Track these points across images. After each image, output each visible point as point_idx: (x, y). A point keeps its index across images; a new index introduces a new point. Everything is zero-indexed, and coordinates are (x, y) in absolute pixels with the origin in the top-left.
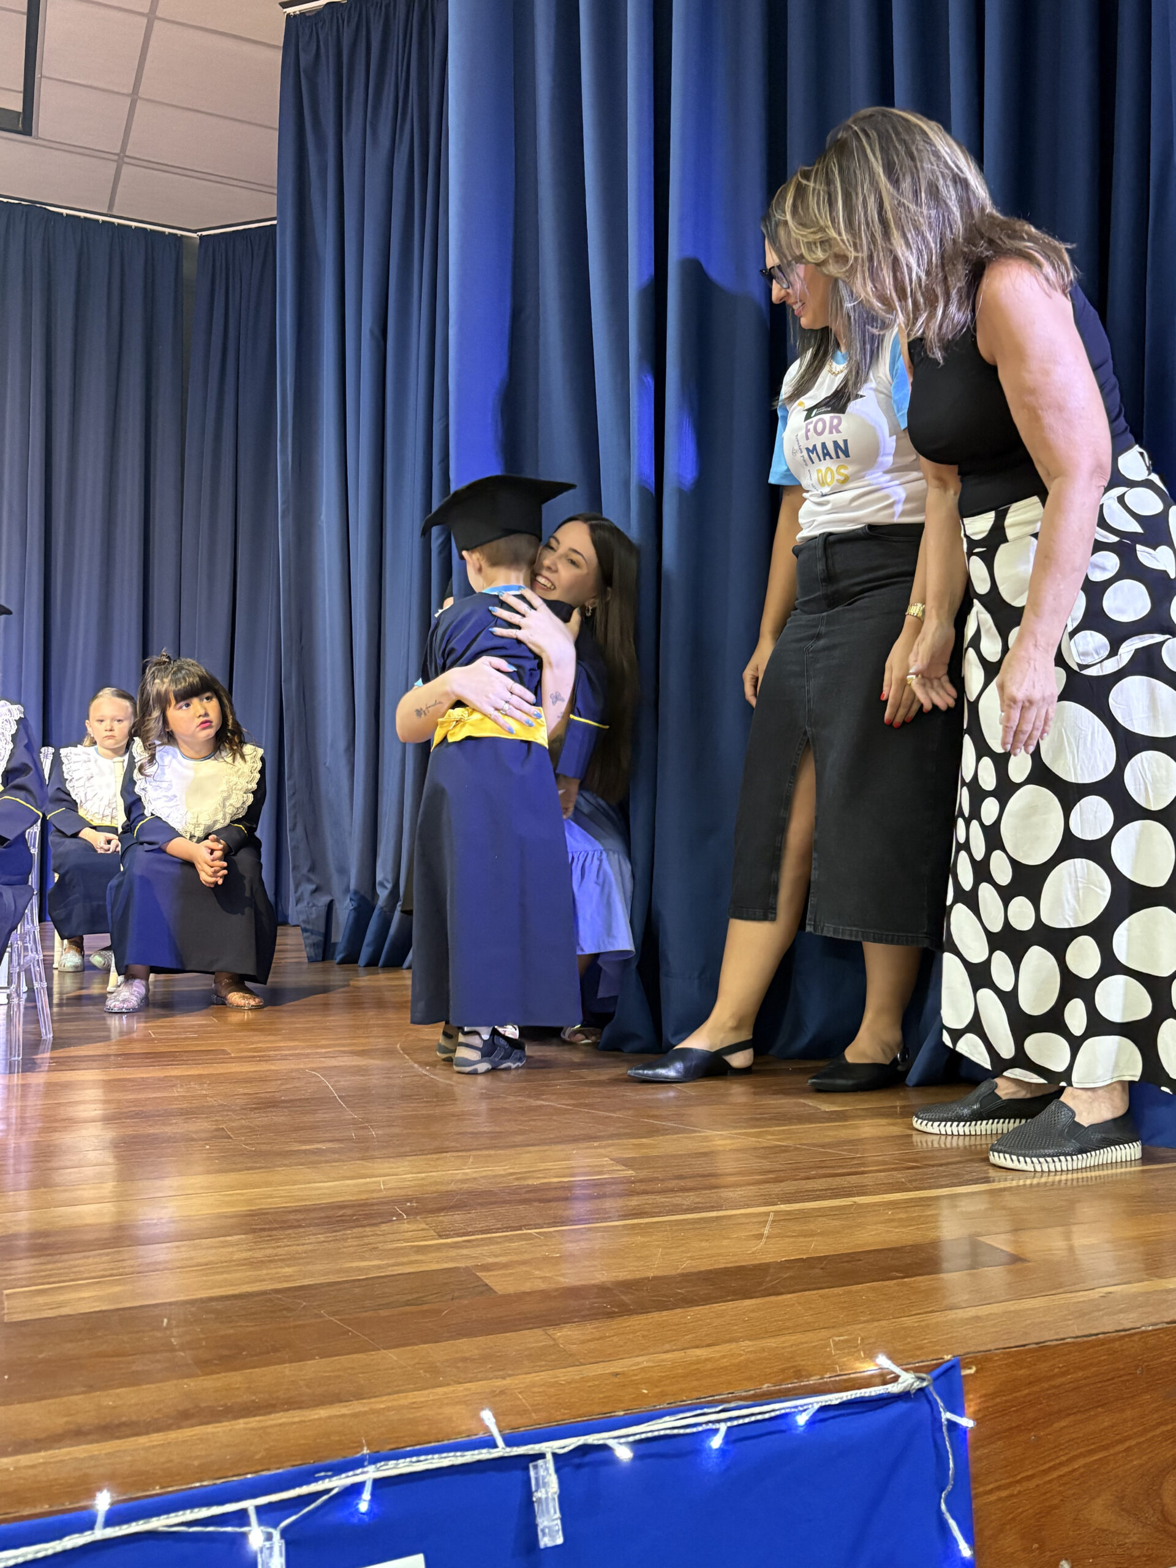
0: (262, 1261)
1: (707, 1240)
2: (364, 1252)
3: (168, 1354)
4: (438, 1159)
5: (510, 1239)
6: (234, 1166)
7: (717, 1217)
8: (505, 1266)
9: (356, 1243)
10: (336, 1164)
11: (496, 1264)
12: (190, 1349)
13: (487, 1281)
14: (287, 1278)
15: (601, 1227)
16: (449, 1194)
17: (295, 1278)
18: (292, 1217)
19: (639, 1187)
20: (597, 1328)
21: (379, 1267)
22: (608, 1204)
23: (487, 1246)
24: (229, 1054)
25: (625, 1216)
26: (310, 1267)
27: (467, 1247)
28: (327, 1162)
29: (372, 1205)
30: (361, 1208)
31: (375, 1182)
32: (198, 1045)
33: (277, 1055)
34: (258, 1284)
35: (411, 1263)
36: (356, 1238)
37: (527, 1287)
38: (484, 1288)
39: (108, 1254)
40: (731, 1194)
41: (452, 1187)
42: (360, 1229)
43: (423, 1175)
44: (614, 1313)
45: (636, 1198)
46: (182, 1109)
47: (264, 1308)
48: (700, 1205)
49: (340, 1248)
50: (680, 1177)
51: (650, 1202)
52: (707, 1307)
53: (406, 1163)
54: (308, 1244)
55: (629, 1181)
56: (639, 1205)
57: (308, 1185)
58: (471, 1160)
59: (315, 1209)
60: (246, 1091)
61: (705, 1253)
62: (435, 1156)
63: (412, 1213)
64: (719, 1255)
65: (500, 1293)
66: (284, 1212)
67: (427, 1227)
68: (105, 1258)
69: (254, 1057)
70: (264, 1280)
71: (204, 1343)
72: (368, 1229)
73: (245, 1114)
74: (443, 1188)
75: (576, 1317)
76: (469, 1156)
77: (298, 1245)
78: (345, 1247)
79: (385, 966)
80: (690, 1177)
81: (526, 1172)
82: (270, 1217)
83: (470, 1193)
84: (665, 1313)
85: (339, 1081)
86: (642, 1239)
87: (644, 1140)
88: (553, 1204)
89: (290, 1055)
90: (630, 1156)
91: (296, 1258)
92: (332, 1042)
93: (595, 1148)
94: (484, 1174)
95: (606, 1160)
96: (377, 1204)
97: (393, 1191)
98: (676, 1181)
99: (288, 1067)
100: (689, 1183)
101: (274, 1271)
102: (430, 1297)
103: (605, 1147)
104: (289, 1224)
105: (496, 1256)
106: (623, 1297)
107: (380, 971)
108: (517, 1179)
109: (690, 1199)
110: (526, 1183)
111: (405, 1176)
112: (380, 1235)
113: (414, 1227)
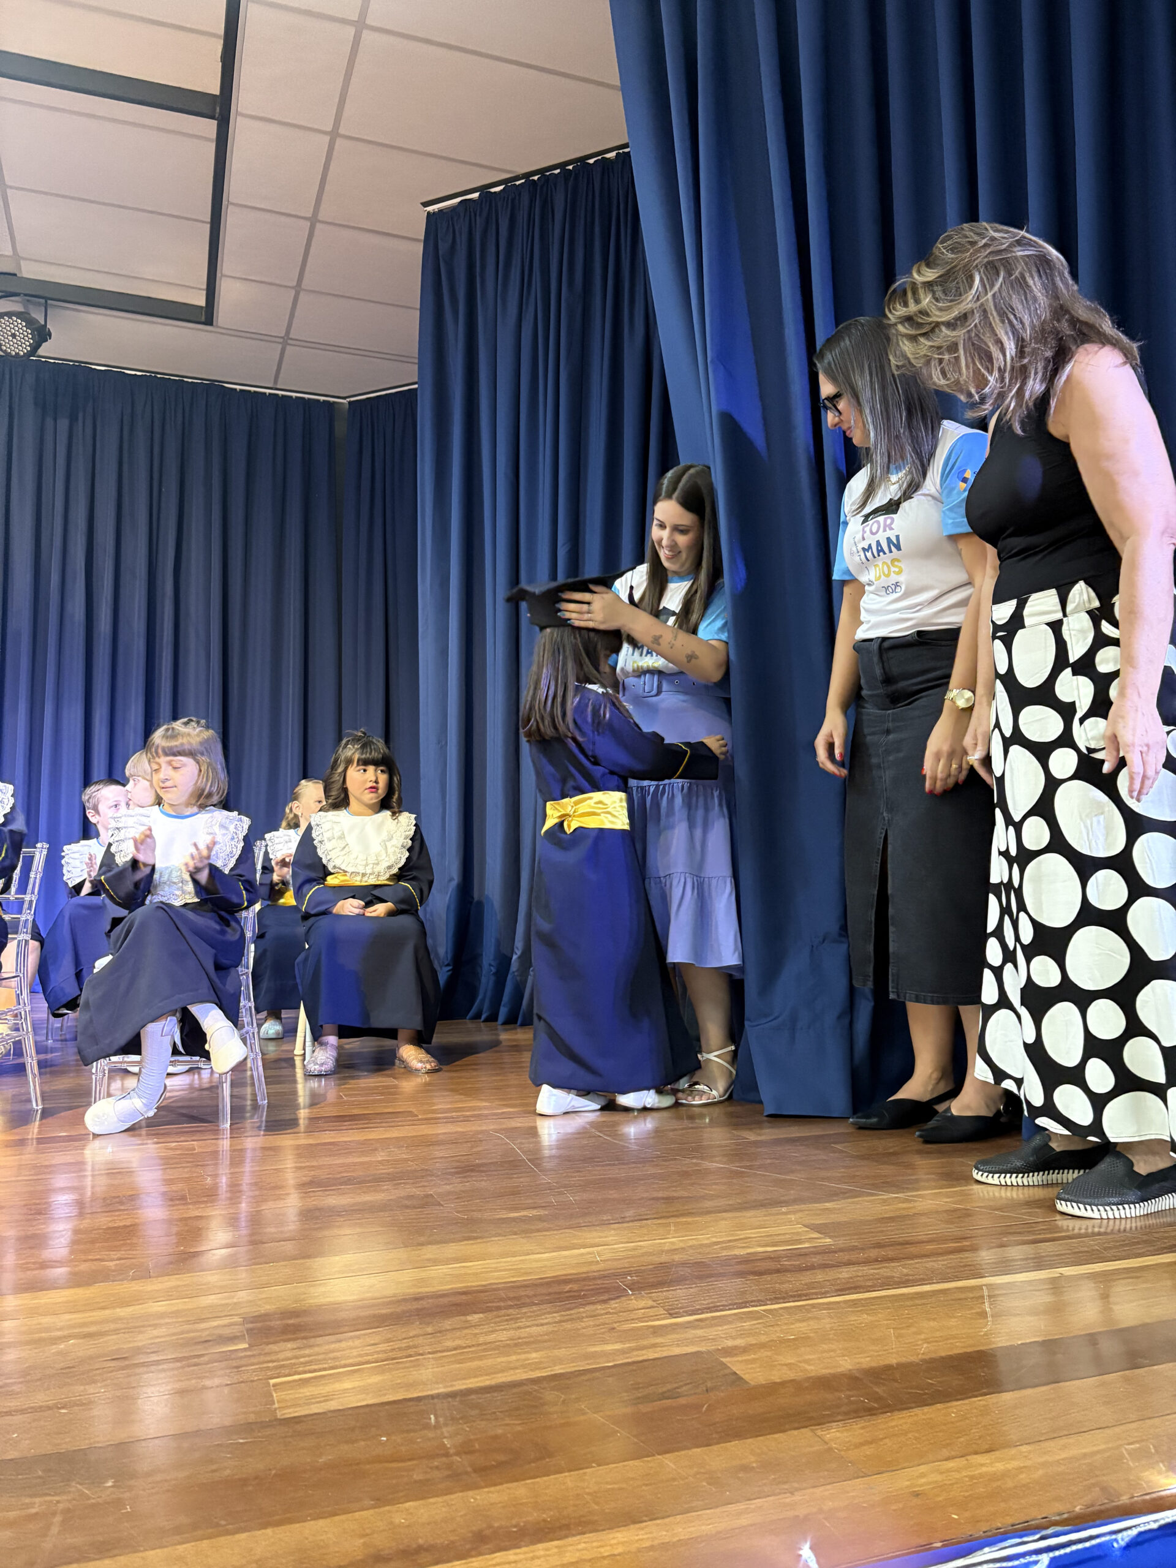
0: (508, 1345)
1: (934, 1319)
2: (603, 1333)
3: (444, 1459)
4: (641, 1227)
5: (740, 1318)
6: (452, 1236)
7: (933, 1291)
8: (745, 1350)
9: (591, 1323)
10: (548, 1233)
11: (736, 1348)
12: (466, 1453)
13: (734, 1369)
14: (537, 1366)
15: (823, 1304)
16: (664, 1267)
17: (544, 1365)
18: (523, 1294)
19: (845, 1257)
20: (863, 1428)
21: (623, 1352)
22: (820, 1276)
23: (720, 1326)
24: (417, 1116)
25: (841, 1291)
26: (557, 1352)
27: (702, 1328)
28: (538, 1231)
29: (595, 1278)
30: (585, 1283)
31: (590, 1253)
32: (386, 1107)
33: (458, 1117)
34: (512, 1372)
35: (654, 1346)
36: (591, 1317)
37: (776, 1376)
38: (734, 1377)
39: (358, 1337)
40: (935, 1265)
41: (664, 1258)
42: (592, 1307)
43: (634, 1244)
44: (877, 1409)
45: (844, 1270)
46: (388, 1174)
47: (526, 1402)
48: (911, 1278)
49: (579, 1329)
50: (879, 1246)
51: (860, 1274)
52: (966, 1401)
53: (613, 1232)
54: (547, 1324)
55: (830, 1250)
56: (851, 1278)
57: (527, 1257)
58: (672, 1228)
59: (542, 1285)
60: (441, 1155)
61: (938, 1334)
62: (637, 1224)
63: (638, 1287)
64: (954, 1337)
65: (752, 1383)
66: (513, 1287)
67: (654, 1304)
68: (357, 1342)
69: (439, 1118)
70: (516, 1368)
71: (477, 1446)
72: (599, 1306)
73: (448, 1179)
74: (657, 1260)
75: (839, 1414)
76: (669, 1225)
77: (537, 1325)
78: (584, 1328)
79: (522, 1025)
80: (889, 1246)
81: (730, 1241)
82: (502, 1294)
83: (684, 1264)
84: (926, 1409)
86: (869, 1318)
87: (828, 1205)
88: (768, 1278)
89: (472, 1116)
90: (822, 1222)
91: (540, 1342)
93: (785, 1213)
94: (691, 1243)
95: (799, 1228)
96: (600, 1278)
97: (610, 1263)
98: (877, 1250)
99: (474, 1128)
100: (890, 1252)
101: (523, 1356)
102: (684, 1388)
103: (794, 1212)
104: (523, 1301)
105: (733, 1338)
106: (877, 1390)
107: (518, 1029)
108: (723, 1249)
109: (897, 1270)
110: (733, 1253)
111: (616, 1246)
112: (613, 1313)
113: (642, 1304)
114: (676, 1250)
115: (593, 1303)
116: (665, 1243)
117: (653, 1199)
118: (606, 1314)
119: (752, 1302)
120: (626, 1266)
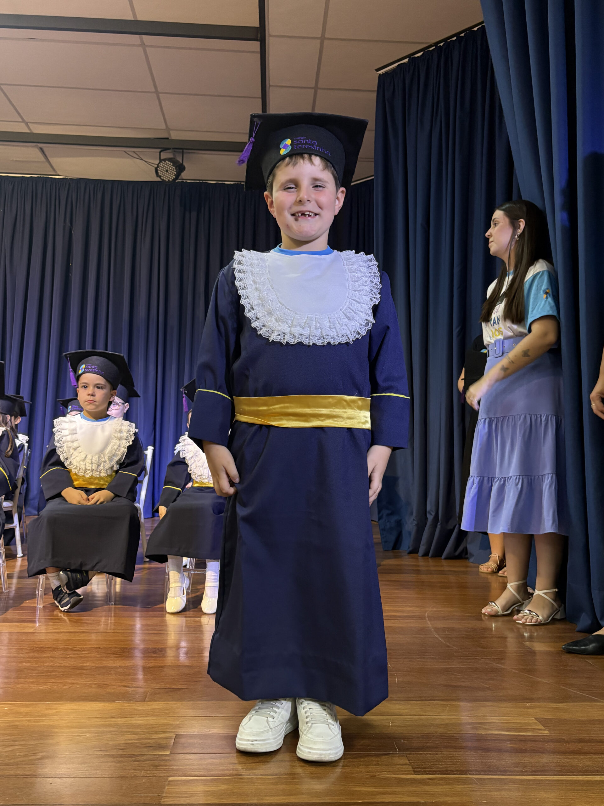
2: (367, 778)
4: (428, 705)
5: (458, 782)
9: (364, 770)
15: (519, 780)
16: (429, 736)
19: (552, 746)
21: (372, 794)
22: (527, 759)
23: (443, 785)
25: (536, 772)
27: (429, 785)
29: (381, 738)
31: (388, 720)
35: (393, 793)
36: (366, 765)
41: (431, 730)
43: (416, 717)
45: (546, 756)
49: (353, 773)
50: (579, 741)
51: (555, 761)
53: (409, 706)
55: (544, 740)
56: (547, 763)
58: (448, 708)
62: (427, 702)
63: (403, 749)
67: (409, 762)
74: (426, 730)
76: (446, 706)
78: (356, 773)
79: (432, 557)
80: (587, 742)
81: (479, 723)
83: (441, 736)
87: (560, 705)
88: (490, 754)
90: (549, 717)
92: (392, 609)
93: (527, 708)
94: (452, 721)
95: (532, 720)
96: (384, 738)
97: (396, 728)
103: (534, 708)
105: (446, 796)
107: (430, 560)
108: (473, 728)
109: (583, 762)
110: (477, 733)
111: (406, 717)
112: (380, 765)
113: (401, 761)
114: (442, 725)
115: (371, 756)
116: (436, 719)
117: (446, 686)
118: (375, 765)
119: (471, 771)
120: (406, 732)
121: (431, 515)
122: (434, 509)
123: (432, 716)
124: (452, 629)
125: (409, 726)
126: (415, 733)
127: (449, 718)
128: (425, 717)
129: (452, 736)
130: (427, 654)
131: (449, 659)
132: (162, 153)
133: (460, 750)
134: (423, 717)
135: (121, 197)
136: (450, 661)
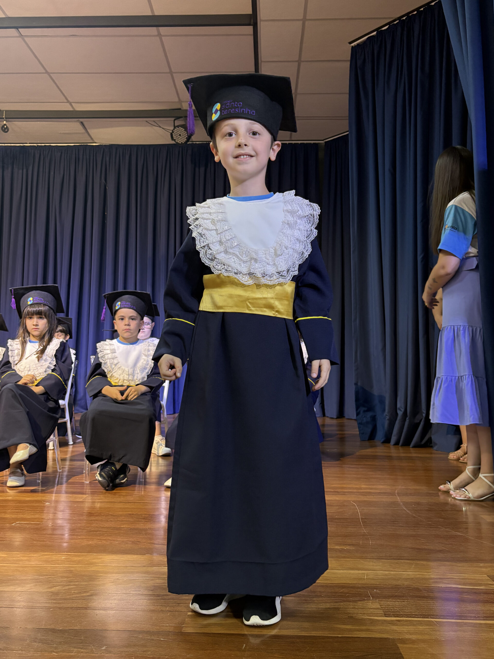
4: (397, 563)
5: (421, 623)
8: (414, 642)
10: (348, 559)
11: (409, 639)
13: (402, 651)
14: (305, 630)
16: (397, 587)
17: (309, 630)
21: (350, 630)
23: (408, 625)
25: (488, 618)
26: (317, 625)
27: (398, 625)
28: (344, 557)
29: (358, 588)
30: (352, 589)
31: (363, 574)
35: (368, 630)
38: (399, 656)
41: (399, 583)
42: (348, 603)
43: (387, 572)
47: (289, 647)
53: (381, 564)
58: (413, 566)
62: (396, 561)
63: (375, 597)
67: (380, 608)
72: (351, 603)
74: (395, 583)
79: (402, 445)
81: (441, 579)
83: (408, 588)
85: (363, 509)
89: (347, 492)
92: (367, 487)
93: (481, 567)
94: (418, 576)
95: (485, 576)
96: (360, 588)
97: (370, 580)
99: (345, 499)
103: (487, 567)
105: (411, 634)
107: (400, 448)
108: (434, 582)
110: (438, 585)
111: (378, 572)
112: (357, 608)
113: (374, 607)
114: (409, 579)
115: (350, 601)
116: (404, 574)
117: (412, 548)
118: (353, 608)
119: (432, 615)
120: (378, 583)
121: (401, 410)
122: (403, 406)
123: (400, 571)
124: (418, 504)
125: (381, 579)
126: (386, 585)
127: (414, 574)
128: (395, 572)
129: (417, 588)
130: (396, 523)
131: (415, 527)
132: (176, 121)
133: (423, 599)
134: (392, 572)
135: (144, 158)
136: (415, 528)
